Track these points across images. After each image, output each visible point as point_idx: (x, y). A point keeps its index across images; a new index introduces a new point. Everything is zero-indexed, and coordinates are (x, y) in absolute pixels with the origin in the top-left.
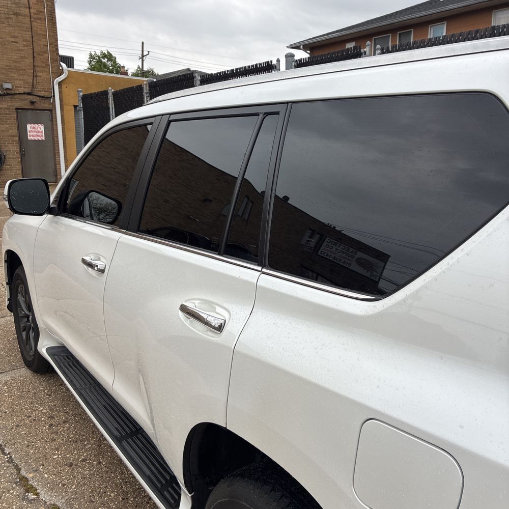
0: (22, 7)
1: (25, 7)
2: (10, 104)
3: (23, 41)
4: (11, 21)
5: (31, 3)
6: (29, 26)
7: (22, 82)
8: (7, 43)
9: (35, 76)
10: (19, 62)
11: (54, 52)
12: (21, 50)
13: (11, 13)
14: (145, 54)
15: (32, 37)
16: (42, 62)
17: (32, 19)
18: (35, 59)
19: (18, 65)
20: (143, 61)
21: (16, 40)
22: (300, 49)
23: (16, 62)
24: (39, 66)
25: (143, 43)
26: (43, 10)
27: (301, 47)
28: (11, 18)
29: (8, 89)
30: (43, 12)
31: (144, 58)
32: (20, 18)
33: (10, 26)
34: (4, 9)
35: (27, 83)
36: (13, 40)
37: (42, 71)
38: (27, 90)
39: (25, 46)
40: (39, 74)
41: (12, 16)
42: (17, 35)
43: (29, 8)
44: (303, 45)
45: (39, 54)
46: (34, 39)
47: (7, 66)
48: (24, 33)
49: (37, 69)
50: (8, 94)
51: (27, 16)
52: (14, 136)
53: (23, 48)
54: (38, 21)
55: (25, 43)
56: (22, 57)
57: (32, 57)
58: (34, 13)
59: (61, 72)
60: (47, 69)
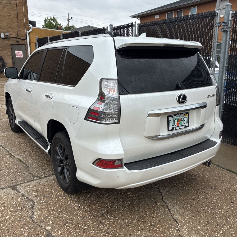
2: (8, 42)
3: (14, 15)
6: (16, 9)
7: (13, 33)
8: (7, 16)
9: (18, 30)
10: (12, 24)
11: (27, 20)
12: (13, 19)
14: (70, 19)
15: (17, 13)
16: (22, 24)
17: (17, 6)
18: (19, 23)
19: (11, 25)
20: (69, 22)
21: (11, 15)
22: (135, 18)
23: (11, 24)
24: (20, 26)
25: (69, 13)
26: (22, 2)
27: (136, 17)
28: (8, 5)
29: (7, 36)
30: (22, 3)
31: (70, 20)
32: (12, 5)
33: (8, 9)
34: (5, 2)
35: (15, 33)
36: (9, 15)
37: (22, 28)
38: (15, 36)
39: (14, 17)
40: (20, 29)
41: (8, 4)
42: (11, 12)
44: (137, 16)
45: (20, 21)
46: (18, 14)
47: (7, 26)
48: (14, 11)
50: (7, 38)
51: (15, 4)
52: (10, 56)
53: (13, 18)
54: (20, 6)
55: (14, 16)
56: (13, 22)
57: (17, 22)
58: (18, 3)
59: (30, 29)
60: (24, 27)
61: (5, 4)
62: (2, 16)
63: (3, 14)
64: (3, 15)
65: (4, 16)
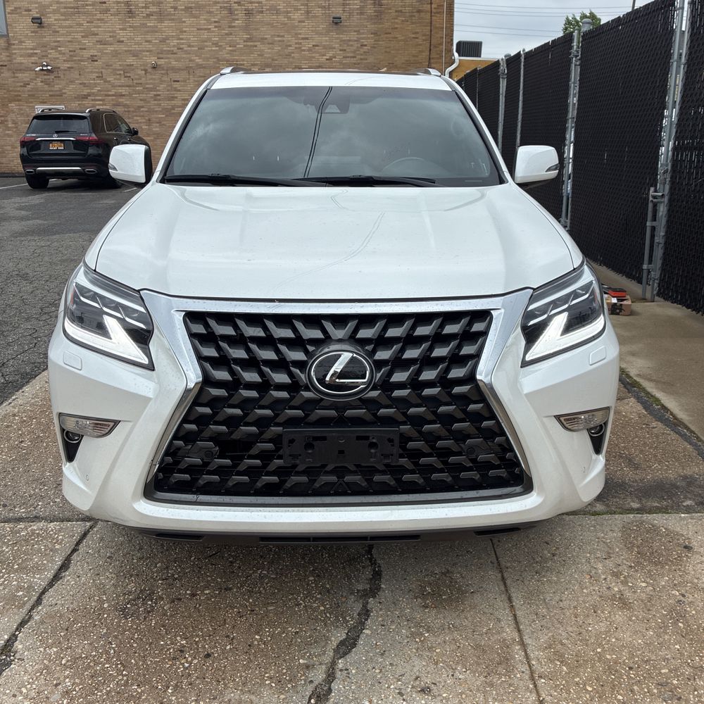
0: (424, 4)
1: (428, 4)
3: (423, 35)
4: (414, 18)
6: (429, 21)
8: (409, 40)
10: (417, 56)
11: (448, 43)
12: (420, 45)
13: (415, 11)
16: (438, 54)
17: (433, 14)
18: (431, 52)
19: (416, 59)
21: (417, 36)
23: (415, 56)
24: (433, 58)
26: (443, 4)
28: (414, 16)
30: (443, 6)
32: (422, 14)
33: (413, 23)
36: (414, 36)
37: (436, 63)
39: (424, 40)
41: (415, 14)
42: (418, 31)
43: (431, 4)
45: (435, 47)
46: (432, 32)
47: (407, 61)
48: (424, 28)
49: (432, 61)
51: (429, 12)
53: (422, 42)
54: (439, 15)
55: (424, 38)
56: (420, 51)
57: (429, 50)
58: (435, 8)
59: (453, 62)
60: (440, 60)
61: (408, 14)
62: (401, 40)
63: (403, 36)
64: (403, 38)
65: (403, 40)
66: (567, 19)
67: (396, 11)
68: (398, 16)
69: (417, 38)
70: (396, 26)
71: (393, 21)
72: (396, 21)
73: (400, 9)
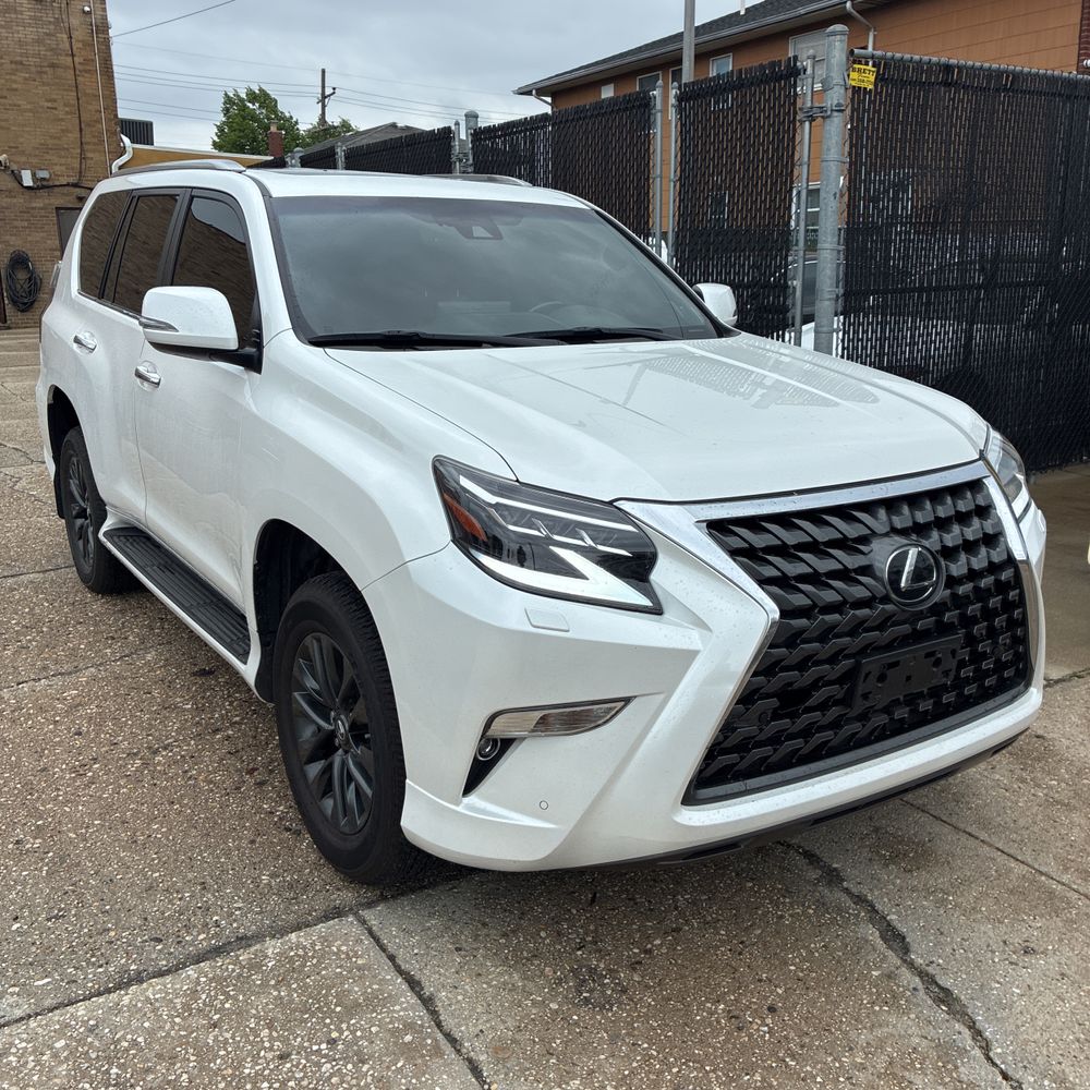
0: (61, 55)
1: (67, 55)
2: (47, 201)
3: (65, 105)
4: (45, 76)
5: (74, 48)
6: (73, 83)
7: (63, 168)
8: (40, 110)
9: (83, 158)
10: (59, 138)
11: (111, 120)
12: (62, 120)
13: (46, 64)
14: (327, 93)
15: (78, 99)
16: (94, 137)
17: (77, 72)
18: (83, 133)
19: (56, 142)
20: (324, 107)
21: (55, 105)
22: (531, 95)
23: (55, 138)
24: (88, 143)
25: (323, 71)
26: (93, 57)
27: (534, 92)
28: (45, 73)
29: (44, 179)
30: (94, 61)
32: (60, 71)
33: (44, 84)
35: (73, 169)
36: (49, 105)
37: (94, 151)
38: (71, 180)
39: (67, 113)
40: (89, 155)
41: (46, 69)
42: (55, 97)
43: (73, 55)
44: (537, 90)
45: (88, 125)
46: (80, 101)
47: (42, 144)
48: (65, 93)
49: (86, 147)
50: (44, 187)
51: (70, 68)
52: (55, 250)
53: (64, 117)
54: (87, 75)
55: (67, 109)
56: (63, 131)
57: (78, 129)
58: (80, 64)
59: (123, 152)
60: (101, 148)
61: (33, 69)
62: (26, 111)
63: (29, 103)
64: (29, 107)
65: (30, 111)
66: (226, 94)
67: (11, 62)
68: (17, 70)
69: (55, 109)
70: (15, 86)
71: (8, 77)
72: (13, 77)
73: (18, 58)
